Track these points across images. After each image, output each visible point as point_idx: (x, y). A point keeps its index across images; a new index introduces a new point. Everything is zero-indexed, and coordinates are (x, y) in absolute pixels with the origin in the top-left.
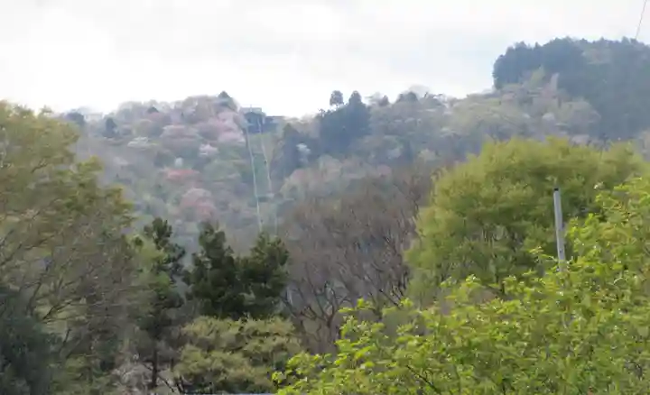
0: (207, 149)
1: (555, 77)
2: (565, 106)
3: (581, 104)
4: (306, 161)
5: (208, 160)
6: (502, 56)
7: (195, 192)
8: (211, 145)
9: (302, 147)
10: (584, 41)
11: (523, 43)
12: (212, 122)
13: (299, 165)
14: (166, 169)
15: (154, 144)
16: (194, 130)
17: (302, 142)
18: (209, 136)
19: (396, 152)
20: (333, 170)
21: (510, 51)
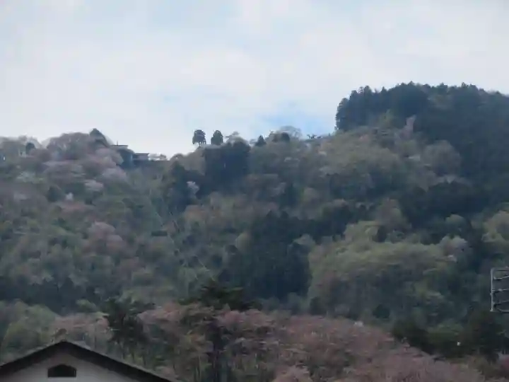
0: (93, 185)
1: (411, 121)
2: (429, 148)
3: (444, 147)
4: (195, 197)
5: (97, 195)
6: (345, 99)
7: (99, 226)
8: (97, 181)
9: (191, 183)
10: (427, 86)
11: (367, 87)
12: (93, 159)
13: (189, 202)
14: (59, 204)
15: (41, 179)
16: (77, 166)
17: (190, 180)
18: (93, 172)
19: (279, 189)
20: (224, 206)
21: (354, 94)
